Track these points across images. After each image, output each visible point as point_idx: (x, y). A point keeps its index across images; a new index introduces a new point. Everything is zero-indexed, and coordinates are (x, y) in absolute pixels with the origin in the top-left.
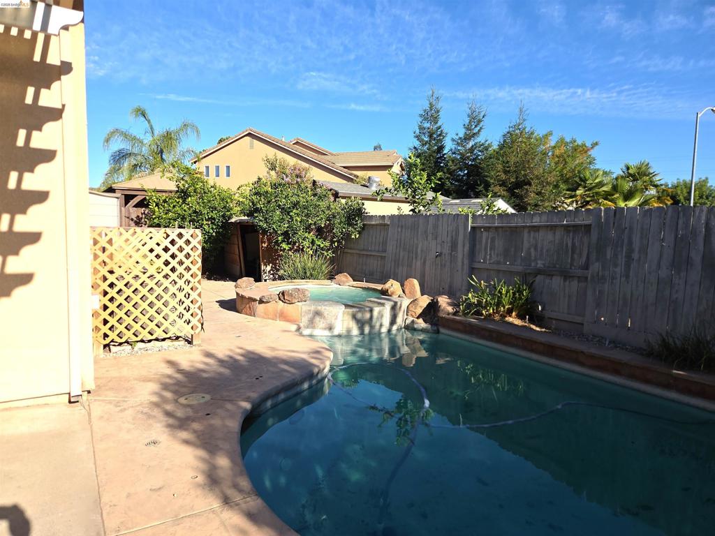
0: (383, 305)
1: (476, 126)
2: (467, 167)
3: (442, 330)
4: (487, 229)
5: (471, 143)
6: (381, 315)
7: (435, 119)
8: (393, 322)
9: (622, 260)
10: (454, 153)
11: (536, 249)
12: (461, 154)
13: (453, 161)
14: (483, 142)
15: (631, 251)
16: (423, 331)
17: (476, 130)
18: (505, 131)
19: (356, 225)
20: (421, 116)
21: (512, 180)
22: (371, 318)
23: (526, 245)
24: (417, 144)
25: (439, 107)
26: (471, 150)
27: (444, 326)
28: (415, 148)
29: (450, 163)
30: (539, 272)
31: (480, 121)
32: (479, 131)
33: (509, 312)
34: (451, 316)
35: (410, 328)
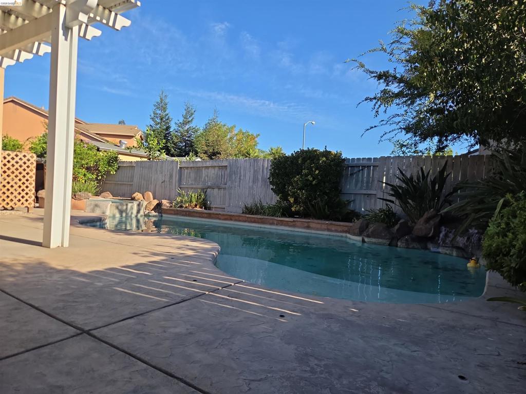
0: (133, 203)
1: (190, 117)
2: (185, 141)
3: (164, 215)
4: (187, 168)
5: (187, 127)
6: (132, 208)
7: (164, 109)
8: (138, 212)
9: (238, 180)
10: (177, 132)
11: (208, 177)
12: (181, 133)
13: (176, 136)
14: (194, 127)
15: (240, 176)
16: (154, 216)
17: (190, 119)
18: (207, 122)
19: (114, 166)
20: (155, 105)
21: (211, 151)
22: (127, 209)
23: (204, 175)
24: (152, 123)
25: (167, 101)
26: (187, 131)
27: (165, 213)
28: (151, 125)
29: (174, 138)
30: (209, 187)
31: (192, 114)
32: (192, 120)
33: (196, 206)
34: (168, 208)
35: (147, 216)
